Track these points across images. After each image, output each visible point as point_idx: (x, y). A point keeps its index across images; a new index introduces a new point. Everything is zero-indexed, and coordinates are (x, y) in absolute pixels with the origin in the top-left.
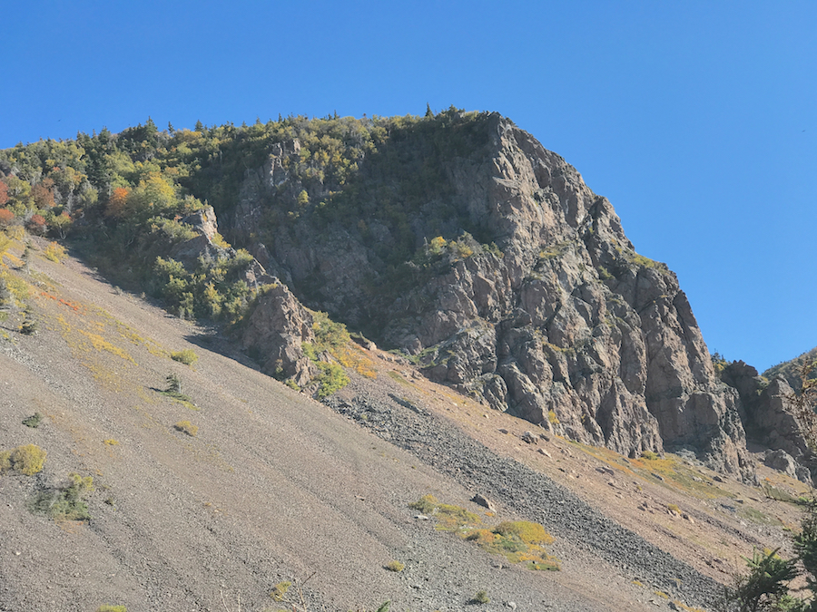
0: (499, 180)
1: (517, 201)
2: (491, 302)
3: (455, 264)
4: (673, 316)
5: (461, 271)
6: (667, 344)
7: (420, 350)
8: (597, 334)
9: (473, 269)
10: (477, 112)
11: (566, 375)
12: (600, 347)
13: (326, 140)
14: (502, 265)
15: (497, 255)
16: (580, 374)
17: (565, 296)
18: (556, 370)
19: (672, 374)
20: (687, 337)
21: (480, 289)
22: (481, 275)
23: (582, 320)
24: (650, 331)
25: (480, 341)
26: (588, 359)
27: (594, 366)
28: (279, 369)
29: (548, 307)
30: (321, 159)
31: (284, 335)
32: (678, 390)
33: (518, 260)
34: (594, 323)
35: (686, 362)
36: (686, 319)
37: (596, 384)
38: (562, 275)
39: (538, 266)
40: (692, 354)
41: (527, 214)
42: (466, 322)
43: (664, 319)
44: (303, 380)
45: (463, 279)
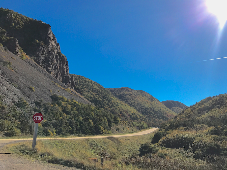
0: (48, 35)
1: (50, 39)
2: (44, 53)
3: (41, 45)
4: (66, 64)
5: (41, 47)
6: (64, 67)
7: (33, 57)
8: (58, 63)
9: (43, 47)
10: (45, 23)
11: (54, 68)
12: (58, 65)
13: (18, 16)
14: (47, 48)
15: (46, 46)
16: (55, 68)
17: (54, 56)
18: (52, 67)
19: (64, 72)
20: (67, 67)
21: (44, 50)
22: (44, 48)
23: (56, 60)
24: (63, 65)
25: (43, 59)
26: (56, 66)
27: (57, 68)
28: (14, 53)
29: (52, 57)
30: (17, 19)
31: (16, 47)
32: (65, 74)
33: (49, 48)
34: (57, 61)
35: (66, 71)
36: (67, 65)
37: (57, 70)
38: (54, 53)
39: (51, 50)
40: (67, 70)
41: (51, 42)
42: (41, 55)
43: (65, 64)
44: (18, 56)
45: (41, 48)
